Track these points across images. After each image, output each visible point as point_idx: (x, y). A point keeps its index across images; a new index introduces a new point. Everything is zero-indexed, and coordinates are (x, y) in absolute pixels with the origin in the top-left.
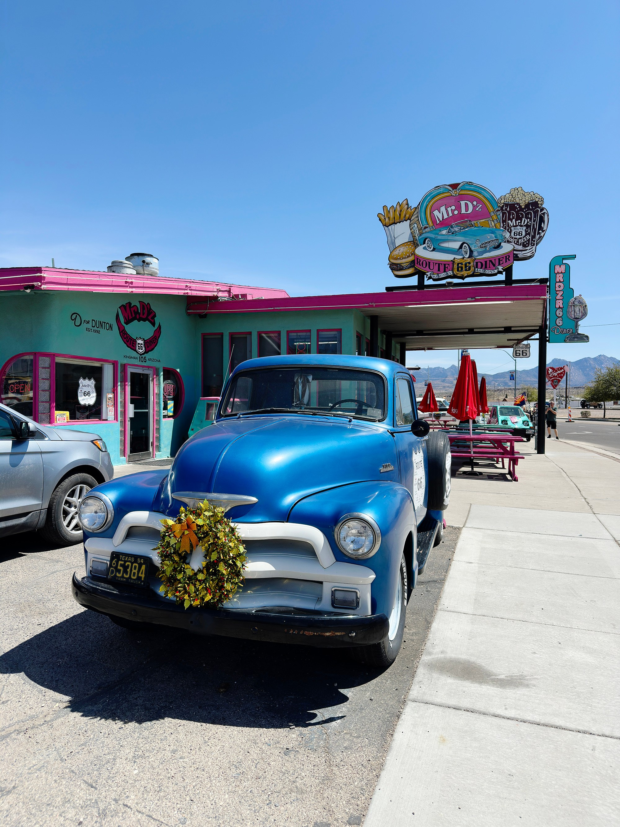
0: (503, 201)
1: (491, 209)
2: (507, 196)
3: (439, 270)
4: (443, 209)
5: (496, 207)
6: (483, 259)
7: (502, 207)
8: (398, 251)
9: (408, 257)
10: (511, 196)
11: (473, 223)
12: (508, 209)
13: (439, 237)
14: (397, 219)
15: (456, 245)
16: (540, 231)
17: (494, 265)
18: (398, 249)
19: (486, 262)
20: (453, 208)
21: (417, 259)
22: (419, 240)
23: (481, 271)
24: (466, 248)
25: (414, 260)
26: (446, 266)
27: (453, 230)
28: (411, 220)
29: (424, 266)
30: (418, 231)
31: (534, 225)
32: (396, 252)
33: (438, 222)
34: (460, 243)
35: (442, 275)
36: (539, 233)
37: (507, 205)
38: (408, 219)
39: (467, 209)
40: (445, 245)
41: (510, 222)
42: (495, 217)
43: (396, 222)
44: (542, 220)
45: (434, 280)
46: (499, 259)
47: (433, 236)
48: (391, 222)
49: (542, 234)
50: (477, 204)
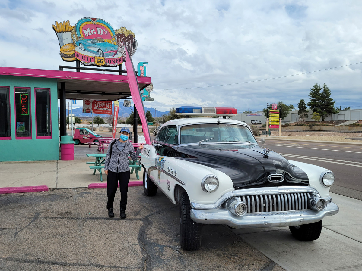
0: (117, 32)
1: (112, 35)
2: (119, 30)
3: (88, 61)
4: (88, 29)
5: (114, 34)
6: (109, 59)
7: (117, 35)
8: (65, 47)
9: (71, 51)
10: (121, 30)
11: (103, 40)
12: (120, 36)
13: (87, 44)
14: (64, 30)
15: (96, 50)
16: (134, 50)
17: (114, 63)
18: (65, 46)
19: (110, 60)
20: (94, 30)
21: (76, 53)
22: (77, 43)
23: (108, 64)
24: (100, 52)
25: (74, 53)
26: (91, 59)
27: (94, 42)
28: (72, 32)
29: (80, 57)
30: (76, 39)
31: (131, 46)
32: (63, 48)
33: (86, 36)
34: (98, 49)
35: (89, 64)
36: (133, 50)
37: (119, 34)
38: (70, 31)
39: (100, 33)
40: (90, 48)
41: (121, 42)
42: (114, 39)
43: (63, 31)
44: (134, 45)
45: (85, 65)
46: (116, 60)
47: (84, 43)
48: (61, 30)
49: (135, 51)
50: (105, 31)
